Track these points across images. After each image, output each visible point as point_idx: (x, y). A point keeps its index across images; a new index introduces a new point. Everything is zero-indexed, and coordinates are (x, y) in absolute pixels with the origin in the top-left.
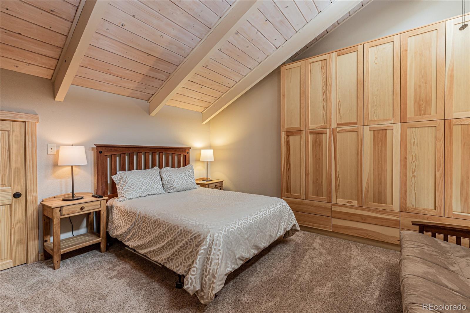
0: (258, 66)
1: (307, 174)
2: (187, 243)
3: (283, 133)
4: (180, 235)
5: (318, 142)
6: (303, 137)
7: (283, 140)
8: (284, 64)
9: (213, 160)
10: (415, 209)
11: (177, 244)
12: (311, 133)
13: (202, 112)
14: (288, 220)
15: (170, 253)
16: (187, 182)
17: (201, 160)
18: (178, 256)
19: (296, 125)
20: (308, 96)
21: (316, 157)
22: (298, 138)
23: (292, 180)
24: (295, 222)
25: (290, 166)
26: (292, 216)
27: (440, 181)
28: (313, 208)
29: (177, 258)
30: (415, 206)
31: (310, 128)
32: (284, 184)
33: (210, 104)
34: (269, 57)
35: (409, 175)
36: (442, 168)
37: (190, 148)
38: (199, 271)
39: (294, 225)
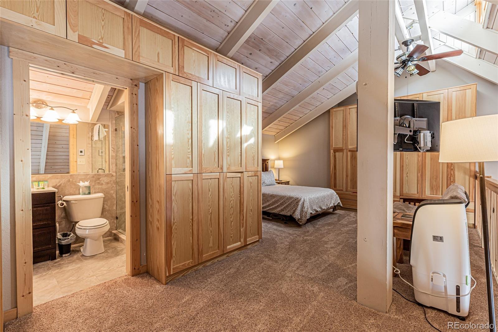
0: (316, 108)
1: (347, 176)
2: (291, 202)
3: (332, 150)
4: (287, 199)
5: (354, 156)
6: (344, 153)
7: (332, 155)
8: (332, 108)
9: (283, 167)
10: (408, 194)
11: (286, 204)
12: (350, 151)
13: (274, 135)
14: (336, 200)
15: (283, 207)
16: (272, 180)
17: (275, 167)
18: (287, 209)
19: (340, 146)
20: (348, 129)
21: (352, 165)
22: (341, 153)
23: (337, 180)
24: (339, 201)
25: (336, 171)
26: (338, 198)
27: (420, 178)
28: (350, 196)
29: (286, 210)
30: (407, 193)
31: (349, 148)
32: (332, 183)
33: (281, 130)
34: (323, 104)
35: (405, 175)
36: (421, 172)
37: (269, 159)
38: (299, 212)
39: (339, 203)
